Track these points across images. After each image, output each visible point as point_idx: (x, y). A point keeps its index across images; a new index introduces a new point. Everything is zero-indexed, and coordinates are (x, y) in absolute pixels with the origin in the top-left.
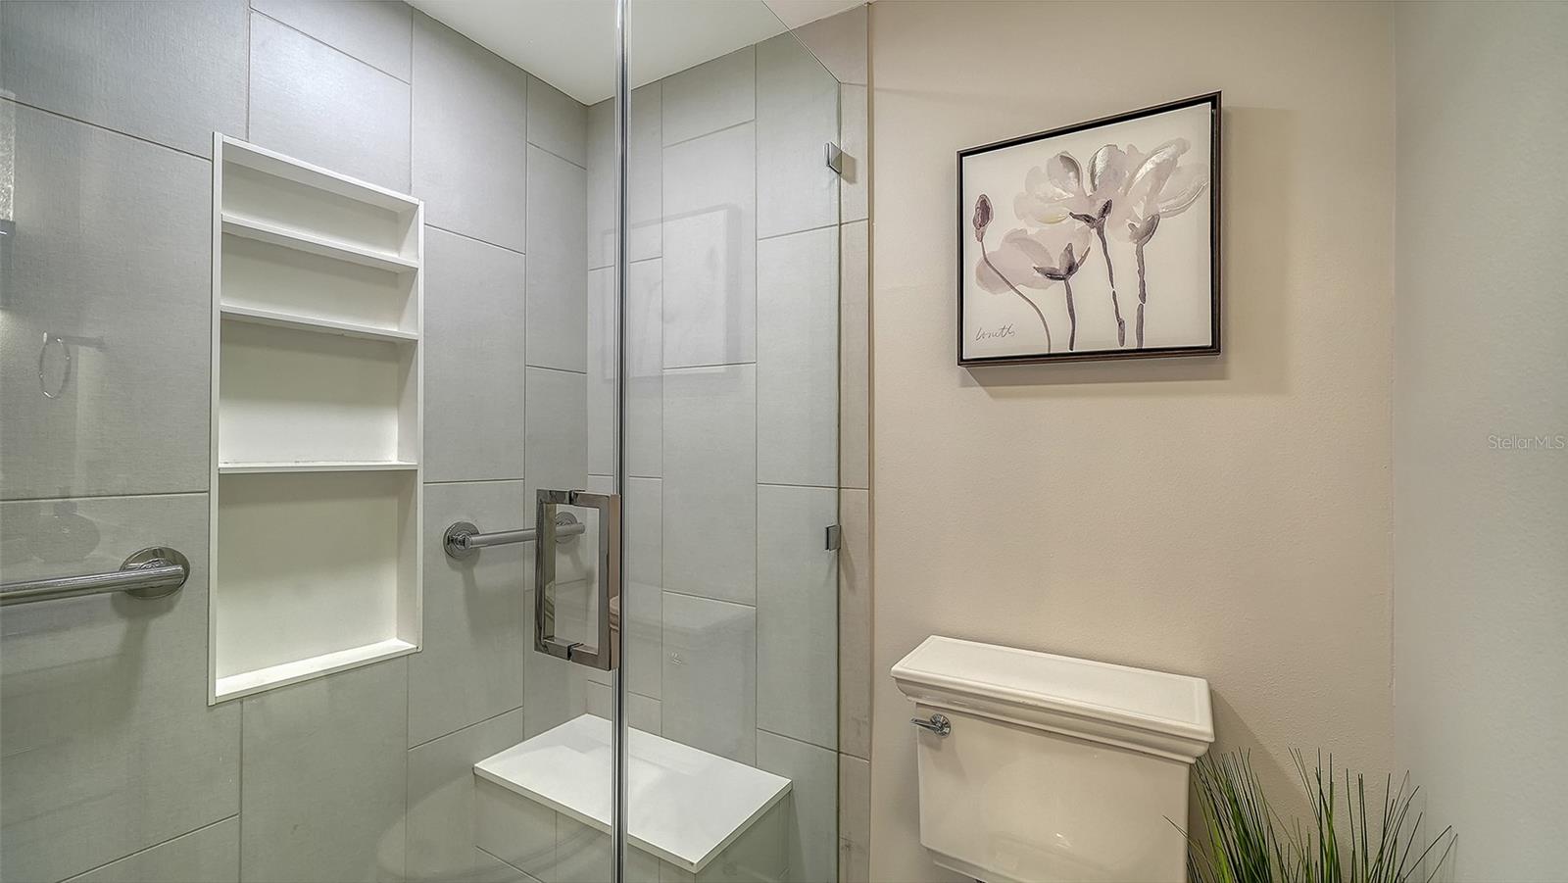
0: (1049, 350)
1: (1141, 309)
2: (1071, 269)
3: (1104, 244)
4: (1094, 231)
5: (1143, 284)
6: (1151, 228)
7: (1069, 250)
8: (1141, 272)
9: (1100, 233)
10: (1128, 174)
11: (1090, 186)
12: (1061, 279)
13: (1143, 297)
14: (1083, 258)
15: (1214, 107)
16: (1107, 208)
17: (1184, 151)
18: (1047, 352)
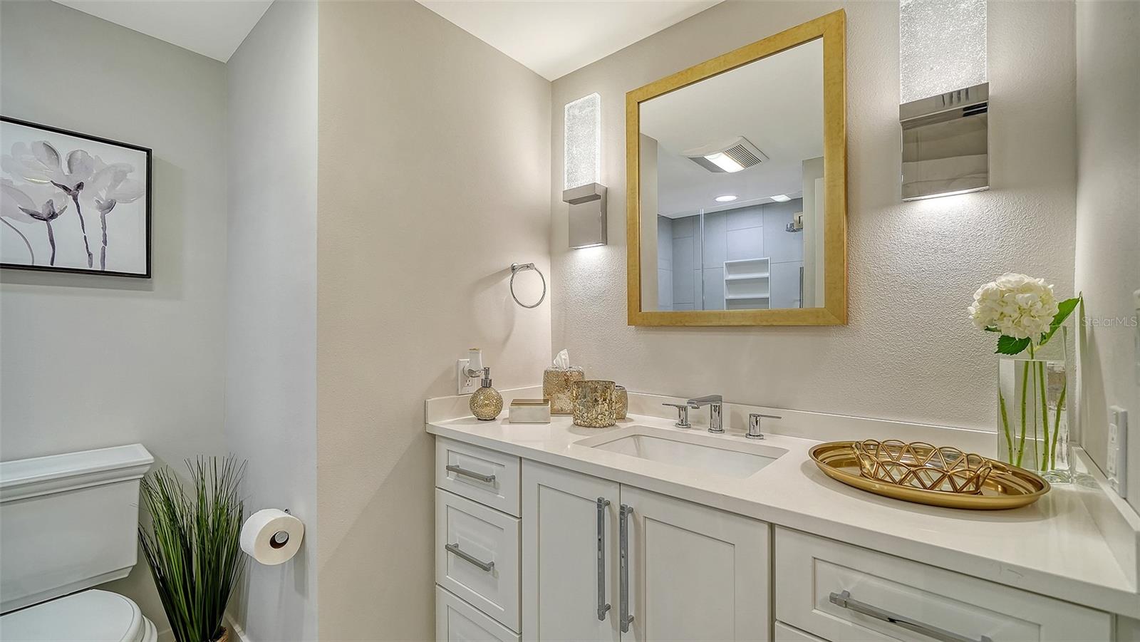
0: (33, 263)
1: (104, 249)
2: (53, 216)
3: (78, 206)
4: (71, 197)
5: (105, 235)
6: (110, 206)
7: (50, 203)
8: (104, 228)
9: (75, 199)
10: (95, 172)
11: (68, 169)
12: (44, 220)
13: (105, 242)
14: (62, 212)
15: (148, 154)
16: (80, 186)
17: (131, 172)
18: (31, 264)
